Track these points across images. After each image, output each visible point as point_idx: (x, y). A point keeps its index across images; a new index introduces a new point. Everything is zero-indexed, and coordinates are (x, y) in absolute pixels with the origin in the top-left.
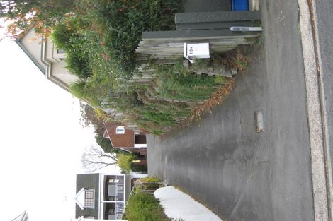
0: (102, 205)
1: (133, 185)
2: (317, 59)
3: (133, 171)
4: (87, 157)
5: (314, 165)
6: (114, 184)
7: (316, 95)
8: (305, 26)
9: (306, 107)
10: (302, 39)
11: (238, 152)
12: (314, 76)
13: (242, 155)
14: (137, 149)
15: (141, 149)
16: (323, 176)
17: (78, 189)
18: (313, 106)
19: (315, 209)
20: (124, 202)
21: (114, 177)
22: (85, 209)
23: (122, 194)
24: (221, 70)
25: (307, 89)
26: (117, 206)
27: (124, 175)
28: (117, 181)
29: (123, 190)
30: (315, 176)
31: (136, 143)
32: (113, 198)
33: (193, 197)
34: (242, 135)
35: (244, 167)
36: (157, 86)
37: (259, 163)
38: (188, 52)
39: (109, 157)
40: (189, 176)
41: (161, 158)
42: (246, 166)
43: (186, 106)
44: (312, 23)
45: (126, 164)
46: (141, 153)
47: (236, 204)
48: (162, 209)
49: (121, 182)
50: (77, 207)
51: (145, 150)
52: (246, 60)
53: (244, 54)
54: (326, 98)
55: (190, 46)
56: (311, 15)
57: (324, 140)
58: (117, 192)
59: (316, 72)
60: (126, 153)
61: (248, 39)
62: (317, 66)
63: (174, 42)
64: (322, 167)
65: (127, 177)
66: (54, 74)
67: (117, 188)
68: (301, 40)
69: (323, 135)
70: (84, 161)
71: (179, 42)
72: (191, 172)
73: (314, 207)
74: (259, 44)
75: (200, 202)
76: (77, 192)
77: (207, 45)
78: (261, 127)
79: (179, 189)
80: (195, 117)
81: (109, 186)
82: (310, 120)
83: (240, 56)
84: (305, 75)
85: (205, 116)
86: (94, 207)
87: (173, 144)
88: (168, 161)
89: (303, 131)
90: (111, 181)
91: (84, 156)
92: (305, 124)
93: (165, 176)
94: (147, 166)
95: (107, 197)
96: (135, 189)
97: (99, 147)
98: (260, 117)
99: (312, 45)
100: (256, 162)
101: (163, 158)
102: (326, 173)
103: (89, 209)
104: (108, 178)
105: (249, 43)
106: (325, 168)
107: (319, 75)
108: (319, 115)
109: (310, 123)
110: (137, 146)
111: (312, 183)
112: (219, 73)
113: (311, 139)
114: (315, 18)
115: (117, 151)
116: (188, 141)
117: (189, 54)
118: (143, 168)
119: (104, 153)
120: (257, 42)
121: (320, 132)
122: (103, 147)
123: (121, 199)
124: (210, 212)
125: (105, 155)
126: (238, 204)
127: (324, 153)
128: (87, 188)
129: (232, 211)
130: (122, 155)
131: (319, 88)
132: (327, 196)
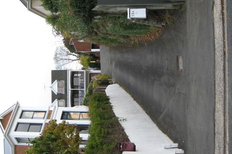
0: (70, 92)
1: (90, 79)
2: (224, 42)
3: (91, 67)
4: (58, 55)
5: (216, 114)
6: (77, 77)
7: (222, 68)
8: (218, 15)
9: (214, 73)
10: (215, 23)
11: (164, 79)
12: (222, 53)
13: (167, 81)
14: (93, 52)
15: (96, 52)
16: (223, 124)
17: (53, 81)
18: (219, 74)
19: (216, 143)
20: (85, 89)
21: (77, 72)
22: (58, 94)
23: (83, 84)
24: (154, 23)
25: (216, 60)
26: (80, 92)
27: (84, 71)
28: (79, 75)
29: (84, 82)
30: (217, 122)
31: (92, 48)
32: (77, 87)
33: (133, 96)
34: (167, 68)
35: (169, 91)
36: (107, 26)
37: (179, 93)
38: (131, 15)
39: (74, 55)
40: (130, 81)
41: (110, 63)
42: (170, 90)
43: (128, 37)
44: (223, 14)
45: (86, 62)
46: (96, 55)
47: (162, 113)
48: (111, 107)
49: (82, 75)
50: (53, 93)
51: (98, 53)
52: (172, 18)
53: (171, 15)
54: (229, 75)
55: (132, 10)
56: (223, 8)
57: (225, 100)
58: (80, 83)
59: (223, 51)
60: (85, 55)
61: (174, 6)
62: (224, 47)
63: (120, 7)
64: (222, 118)
65: (87, 72)
66: (33, 7)
67: (80, 80)
68: (213, 23)
69: (225, 97)
70: (56, 59)
71: (124, 7)
72: (131, 80)
73: (215, 142)
74: (183, 10)
75: (137, 102)
76: (52, 83)
77: (144, 10)
78: (181, 67)
79: (123, 88)
80: (134, 43)
81: (74, 78)
82: (216, 82)
83: (168, 15)
84: (215, 50)
85: (141, 45)
86: (64, 93)
87: (118, 56)
88: (115, 67)
89: (211, 88)
90: (76, 75)
91: (56, 55)
92: (213, 84)
93: (113, 75)
94: (100, 64)
95: (73, 86)
96: (92, 82)
97: (66, 49)
98: (181, 60)
99: (222, 30)
100: (177, 91)
101: (111, 63)
102: (224, 123)
103: (61, 94)
104: (73, 73)
105: (175, 8)
106: (224, 119)
107: (225, 54)
108: (223, 82)
109: (216, 85)
110: (93, 50)
111: (215, 126)
112: (153, 24)
113: (216, 96)
114: (225, 11)
115: (79, 53)
116: (129, 57)
117: (131, 17)
118: (97, 66)
119: (69, 52)
120: (181, 8)
121: (223, 94)
122: (69, 49)
123: (83, 88)
124: (144, 112)
125: (71, 54)
126: (163, 114)
127: (225, 109)
128: (59, 80)
129: (159, 117)
130: (82, 56)
131: (224, 63)
132: (224, 138)
